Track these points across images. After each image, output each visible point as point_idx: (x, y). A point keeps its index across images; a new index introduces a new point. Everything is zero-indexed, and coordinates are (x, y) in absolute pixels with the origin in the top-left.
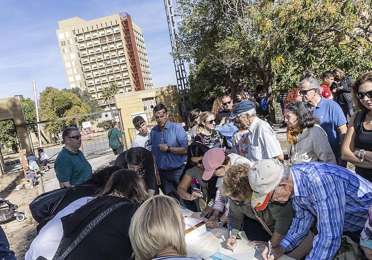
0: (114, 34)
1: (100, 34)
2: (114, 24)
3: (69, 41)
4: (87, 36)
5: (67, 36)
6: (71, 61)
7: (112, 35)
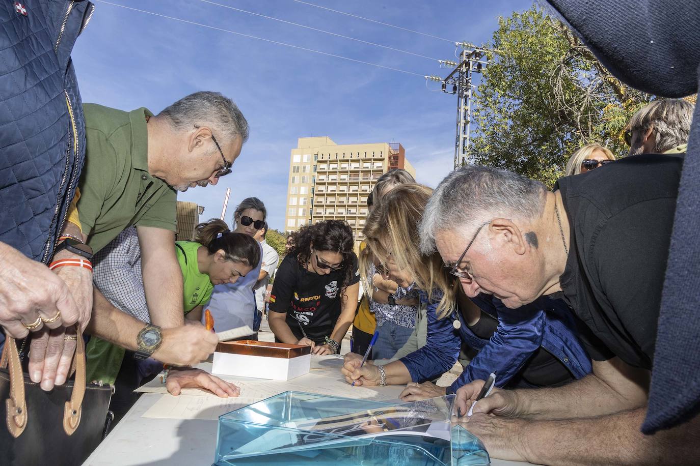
0: (373, 171)
1: (354, 166)
2: (377, 156)
3: (304, 167)
4: (333, 166)
5: (305, 160)
6: (299, 196)
7: (370, 171)
